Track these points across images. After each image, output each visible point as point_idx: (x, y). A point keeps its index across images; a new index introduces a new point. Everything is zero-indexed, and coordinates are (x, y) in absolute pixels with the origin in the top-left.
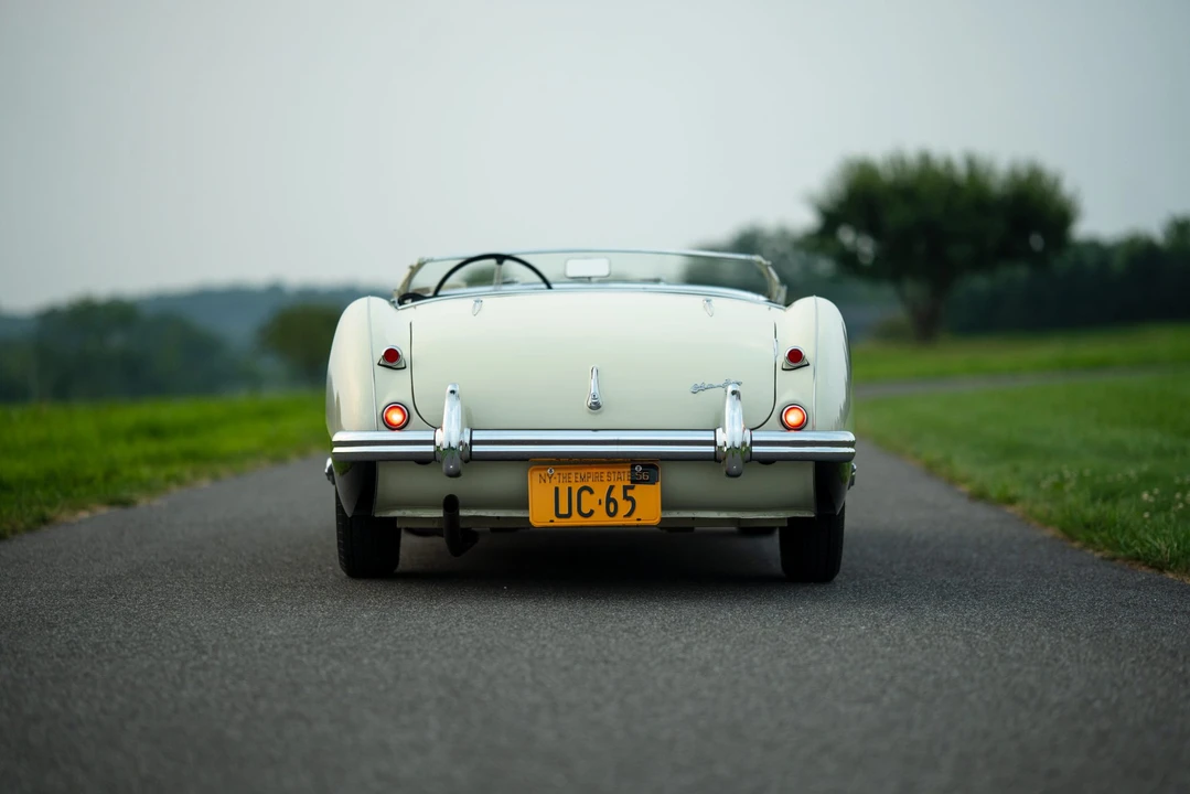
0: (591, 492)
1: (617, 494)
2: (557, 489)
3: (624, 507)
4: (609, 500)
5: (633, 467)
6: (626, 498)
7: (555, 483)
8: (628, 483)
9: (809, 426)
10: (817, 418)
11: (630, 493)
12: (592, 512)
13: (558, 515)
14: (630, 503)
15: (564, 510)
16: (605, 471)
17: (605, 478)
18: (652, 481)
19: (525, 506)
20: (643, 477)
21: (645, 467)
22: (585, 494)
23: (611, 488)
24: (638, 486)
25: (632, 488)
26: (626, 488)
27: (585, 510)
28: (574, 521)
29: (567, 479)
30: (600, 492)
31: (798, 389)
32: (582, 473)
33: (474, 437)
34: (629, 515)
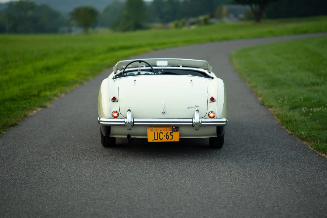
0: (163, 133)
1: (169, 134)
2: (154, 133)
3: (171, 137)
4: (167, 135)
5: (173, 127)
6: (171, 135)
7: (154, 131)
8: (172, 131)
12: (163, 138)
15: (156, 138)
16: (166, 128)
17: (166, 130)
18: (177, 131)
19: (147, 135)
20: (175, 130)
21: (176, 128)
22: (161, 134)
23: (167, 132)
24: (174, 132)
26: (171, 133)
27: (161, 138)
28: (159, 141)
29: (157, 130)
30: (165, 134)
31: (213, 108)
32: (161, 129)
33: (134, 121)
34: (172, 139)
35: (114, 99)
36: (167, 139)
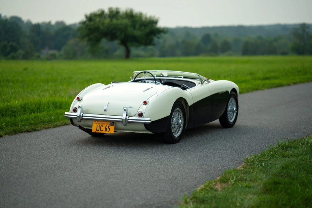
1: (107, 127)
2: (97, 126)
3: (108, 129)
4: (106, 128)
5: (110, 122)
6: (109, 128)
7: (97, 124)
8: (109, 125)
9: (143, 117)
10: (145, 115)
11: (109, 127)
12: (102, 130)
13: (97, 131)
15: (98, 130)
16: (106, 123)
18: (113, 125)
19: (92, 127)
21: (113, 123)
22: (102, 127)
23: (106, 126)
24: (111, 126)
25: (110, 126)
26: (109, 126)
27: (101, 130)
28: (100, 132)
29: (99, 124)
30: (104, 127)
31: (143, 109)
32: (102, 123)
33: (83, 115)
34: (109, 131)
35: (78, 98)
36: (106, 131)
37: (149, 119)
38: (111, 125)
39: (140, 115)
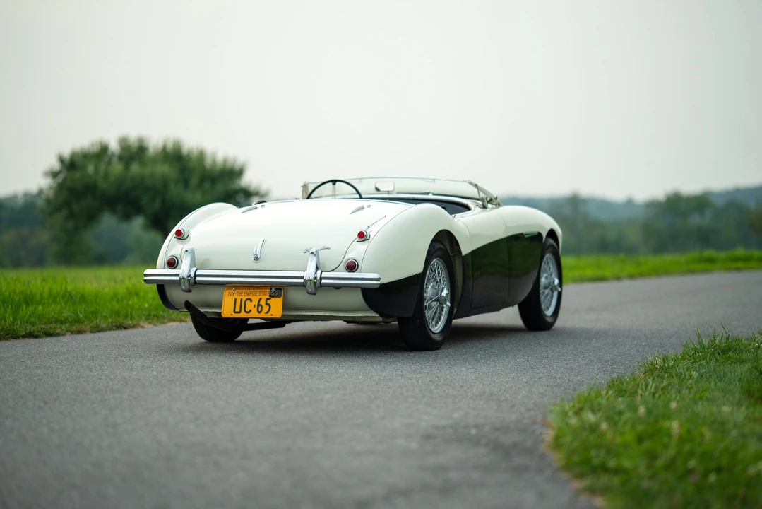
0: (251, 301)
1: (263, 303)
2: (236, 299)
3: (265, 308)
4: (259, 305)
5: (271, 289)
6: (267, 304)
7: (235, 296)
8: (268, 297)
9: (359, 270)
10: (362, 266)
11: (268, 302)
12: (250, 311)
13: (235, 312)
14: (268, 307)
15: (237, 310)
16: (258, 291)
17: (258, 294)
18: (278, 296)
19: (220, 306)
20: (274, 294)
21: (277, 289)
22: (248, 302)
23: (260, 299)
24: (272, 299)
25: (270, 299)
26: (267, 299)
27: (247, 310)
28: (243, 315)
29: (241, 294)
30: (255, 301)
31: (358, 251)
32: (248, 291)
33: (197, 273)
34: (267, 312)
35: (179, 233)
36: (259, 312)
37: (375, 276)
38: (274, 296)
39: (352, 267)
